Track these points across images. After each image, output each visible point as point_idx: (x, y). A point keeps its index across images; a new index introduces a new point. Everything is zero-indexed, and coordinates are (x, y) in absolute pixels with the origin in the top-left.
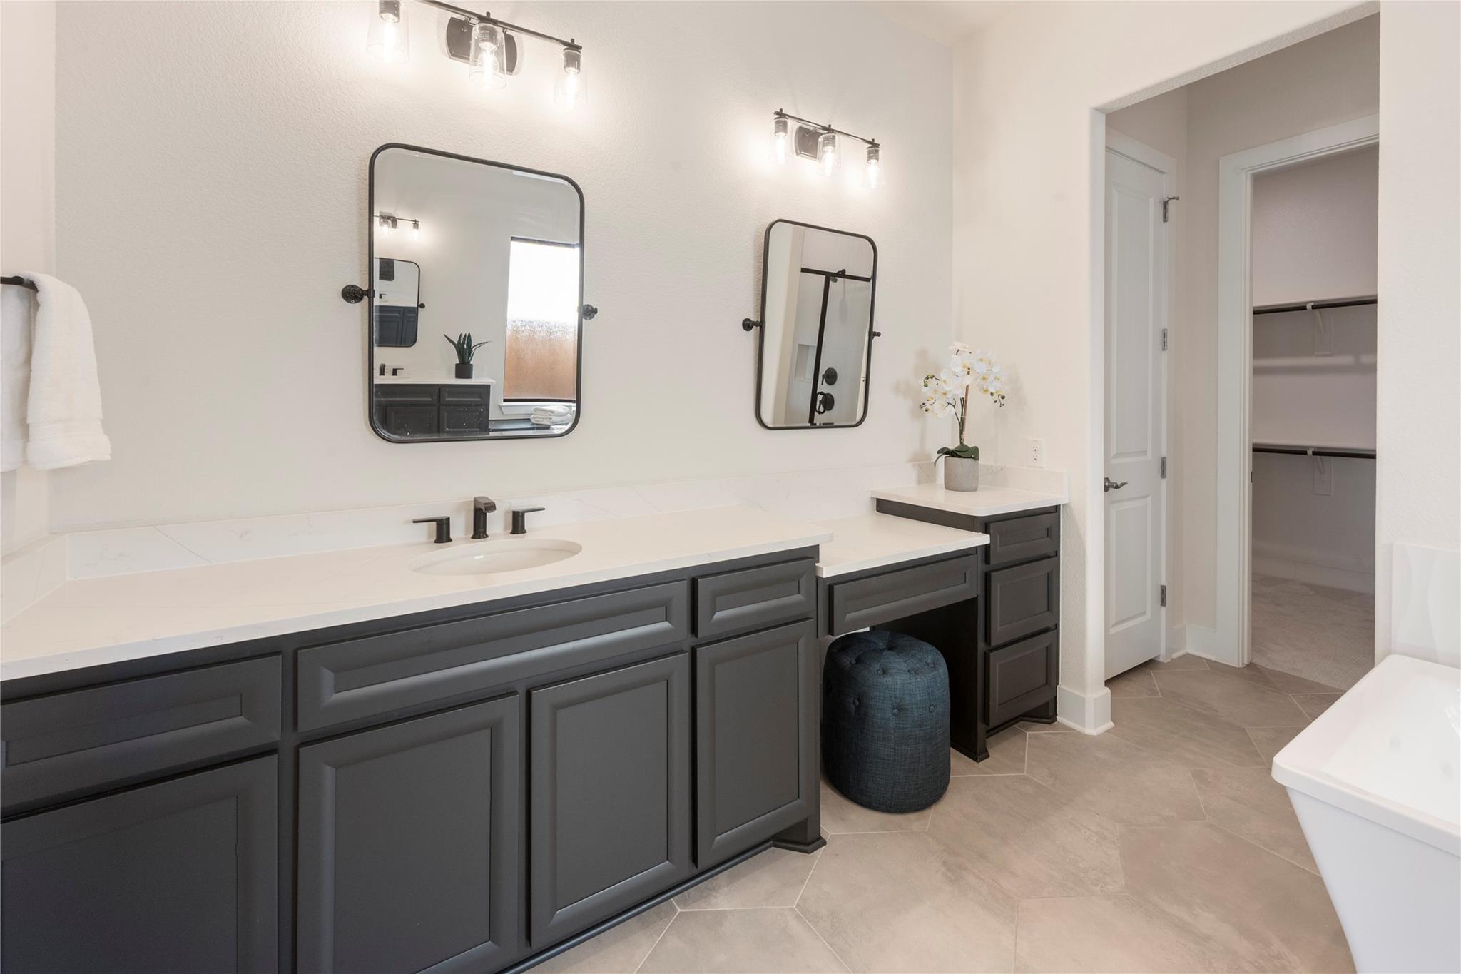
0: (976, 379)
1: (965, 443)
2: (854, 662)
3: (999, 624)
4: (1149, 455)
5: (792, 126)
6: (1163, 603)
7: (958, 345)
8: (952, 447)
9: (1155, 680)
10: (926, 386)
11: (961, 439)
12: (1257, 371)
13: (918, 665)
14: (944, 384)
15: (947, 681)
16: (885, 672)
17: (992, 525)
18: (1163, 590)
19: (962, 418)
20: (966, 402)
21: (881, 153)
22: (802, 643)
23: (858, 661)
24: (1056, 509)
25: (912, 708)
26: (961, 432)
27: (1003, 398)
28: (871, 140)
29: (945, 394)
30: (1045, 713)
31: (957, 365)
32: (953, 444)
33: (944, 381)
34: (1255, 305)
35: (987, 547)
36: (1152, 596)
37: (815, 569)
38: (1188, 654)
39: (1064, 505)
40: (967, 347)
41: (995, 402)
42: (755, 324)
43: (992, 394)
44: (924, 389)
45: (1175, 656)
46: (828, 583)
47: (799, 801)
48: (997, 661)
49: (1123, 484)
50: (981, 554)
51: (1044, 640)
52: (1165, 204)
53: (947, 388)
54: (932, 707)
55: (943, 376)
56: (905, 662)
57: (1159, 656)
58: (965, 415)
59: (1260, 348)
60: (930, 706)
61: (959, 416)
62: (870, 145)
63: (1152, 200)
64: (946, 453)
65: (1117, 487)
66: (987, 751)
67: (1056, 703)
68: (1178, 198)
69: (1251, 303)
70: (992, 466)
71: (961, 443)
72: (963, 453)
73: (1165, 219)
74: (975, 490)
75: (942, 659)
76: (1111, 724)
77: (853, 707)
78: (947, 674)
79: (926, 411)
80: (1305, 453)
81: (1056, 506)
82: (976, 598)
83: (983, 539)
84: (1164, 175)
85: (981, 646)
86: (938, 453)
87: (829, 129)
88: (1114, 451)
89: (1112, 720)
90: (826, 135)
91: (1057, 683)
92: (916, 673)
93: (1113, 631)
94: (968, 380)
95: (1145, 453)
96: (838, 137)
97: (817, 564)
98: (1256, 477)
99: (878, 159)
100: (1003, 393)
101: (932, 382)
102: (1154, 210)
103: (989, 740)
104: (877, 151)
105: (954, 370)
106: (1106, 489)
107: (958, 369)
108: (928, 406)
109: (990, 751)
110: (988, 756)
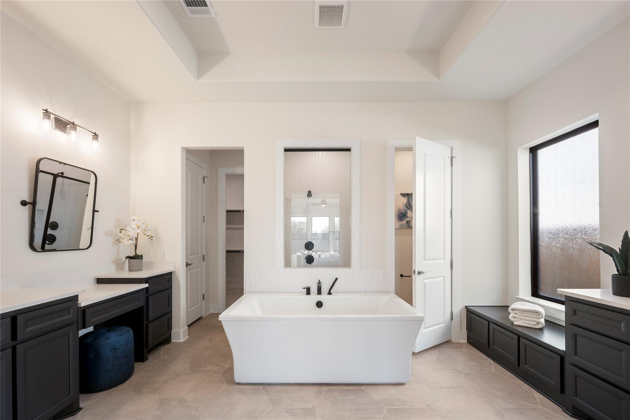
0: (141, 230)
1: (137, 254)
2: (92, 340)
3: (151, 313)
4: (200, 254)
5: (52, 117)
6: (204, 299)
7: (134, 218)
8: (132, 256)
9: (201, 322)
10: (121, 233)
11: (135, 252)
12: (227, 229)
13: (121, 333)
14: (128, 232)
15: (133, 335)
16: (107, 339)
17: (149, 280)
18: (204, 295)
19: (136, 245)
20: (137, 238)
21: (99, 138)
22: (71, 334)
23: (94, 339)
24: (171, 273)
25: (120, 347)
26: (136, 249)
27: (152, 237)
28: (94, 133)
29: (129, 236)
30: (167, 340)
31: (134, 225)
32: (133, 254)
33: (129, 231)
34: (227, 209)
35: (147, 288)
36: (200, 297)
37: (77, 304)
38: (211, 313)
39: (173, 271)
40: (138, 218)
41: (149, 238)
42: (29, 203)
43: (148, 236)
44: (120, 234)
45: (207, 314)
46: (83, 309)
47: (70, 395)
48: (151, 326)
49: (192, 264)
50: (145, 291)
51: (167, 317)
52: (204, 178)
53: (129, 233)
54: (128, 345)
55: (128, 229)
56: (116, 333)
57: (202, 316)
58: (137, 243)
59: (228, 222)
60: (127, 344)
61: (135, 244)
62: (94, 135)
63: (200, 176)
64: (129, 258)
65: (190, 265)
66: (147, 358)
67: (171, 336)
68: (207, 177)
69: (226, 209)
70: (148, 261)
71: (135, 254)
72: (137, 257)
73: (204, 183)
74: (141, 270)
75: (130, 329)
76: (188, 337)
77: (93, 356)
78: (133, 333)
79: (120, 242)
80: (241, 252)
81: (171, 272)
82: (143, 306)
83: (146, 285)
84: (204, 169)
85: (145, 322)
86: (126, 258)
87: (73, 123)
88: (189, 254)
89: (189, 336)
90: (72, 126)
91: (172, 330)
92: (121, 335)
93: (189, 310)
94: (138, 231)
95: (198, 254)
96: (78, 128)
97: (78, 302)
98: (227, 259)
99: (98, 141)
100: (152, 236)
101: (123, 231)
102: (201, 180)
103: (148, 355)
104: (97, 138)
105: (132, 227)
106: (187, 266)
107: (134, 227)
108: (121, 240)
109: (148, 358)
110: (148, 359)
